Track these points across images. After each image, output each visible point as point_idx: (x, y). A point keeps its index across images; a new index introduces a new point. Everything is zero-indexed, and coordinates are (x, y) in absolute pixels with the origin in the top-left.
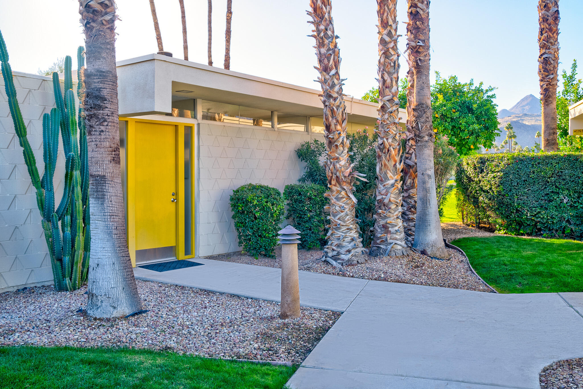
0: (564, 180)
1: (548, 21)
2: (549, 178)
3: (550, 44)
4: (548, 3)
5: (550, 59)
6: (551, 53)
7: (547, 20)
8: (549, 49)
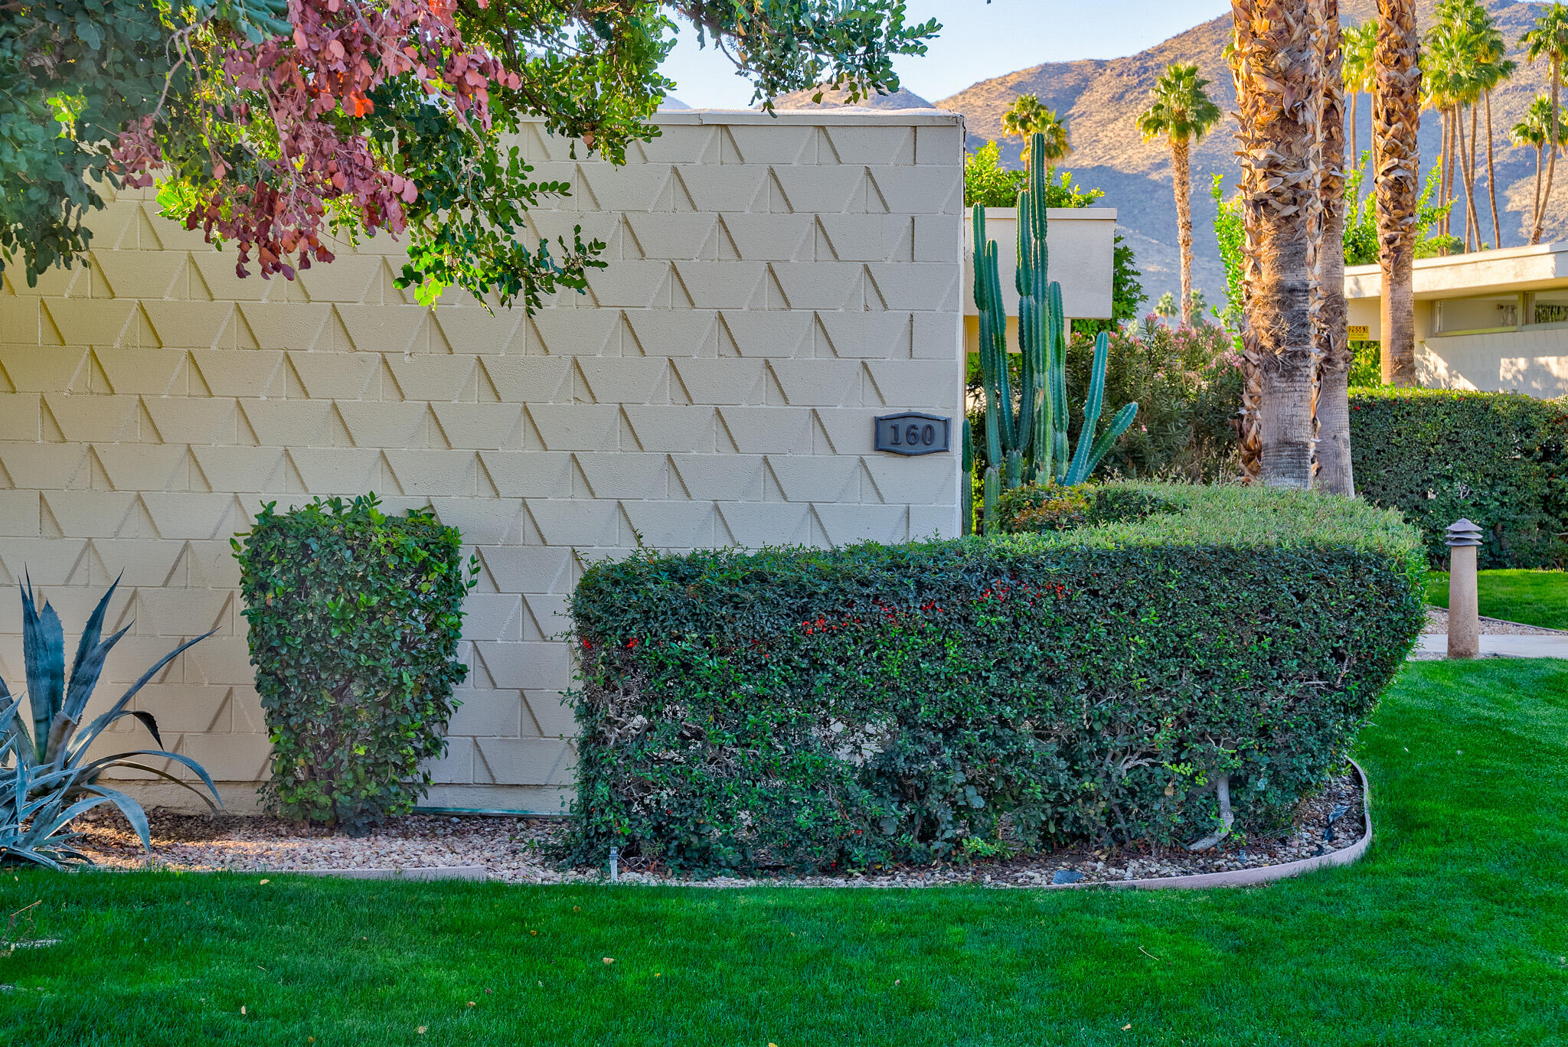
0: (1463, 450)
1: (1404, 96)
2: (1433, 445)
3: (1407, 149)
4: (1403, 56)
5: (1408, 182)
6: (1409, 169)
7: (1402, 92)
8: (1405, 158)
